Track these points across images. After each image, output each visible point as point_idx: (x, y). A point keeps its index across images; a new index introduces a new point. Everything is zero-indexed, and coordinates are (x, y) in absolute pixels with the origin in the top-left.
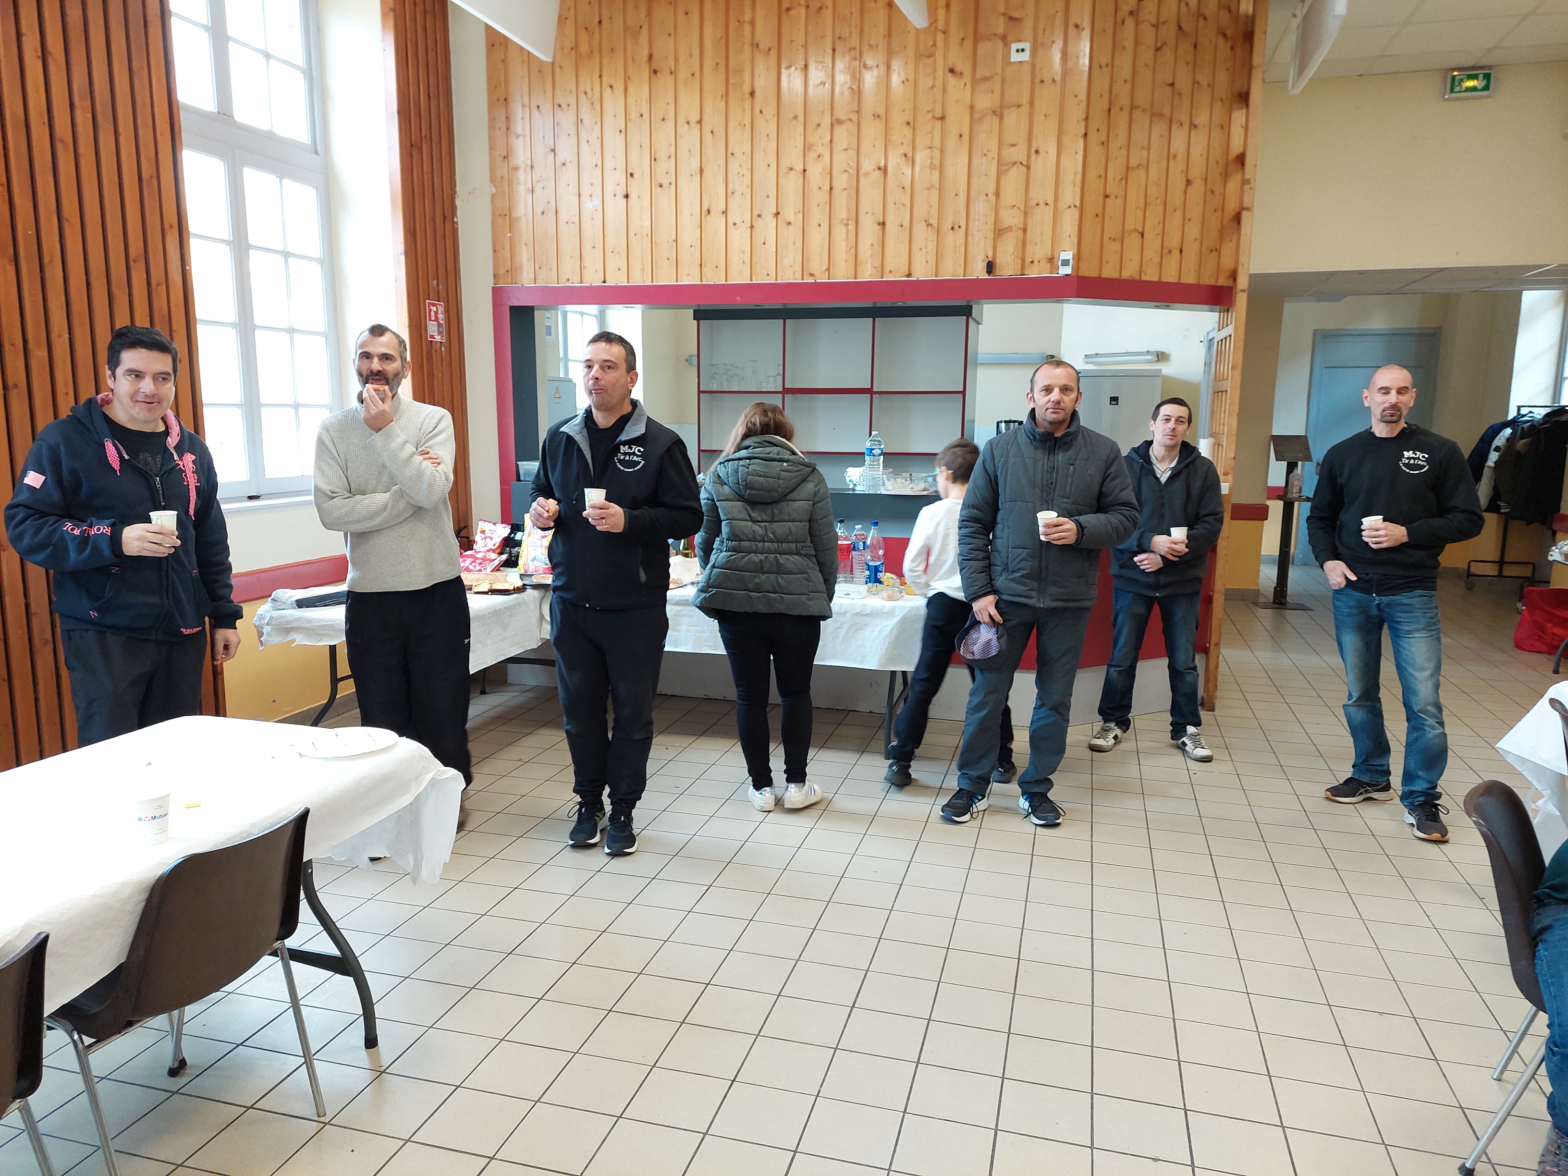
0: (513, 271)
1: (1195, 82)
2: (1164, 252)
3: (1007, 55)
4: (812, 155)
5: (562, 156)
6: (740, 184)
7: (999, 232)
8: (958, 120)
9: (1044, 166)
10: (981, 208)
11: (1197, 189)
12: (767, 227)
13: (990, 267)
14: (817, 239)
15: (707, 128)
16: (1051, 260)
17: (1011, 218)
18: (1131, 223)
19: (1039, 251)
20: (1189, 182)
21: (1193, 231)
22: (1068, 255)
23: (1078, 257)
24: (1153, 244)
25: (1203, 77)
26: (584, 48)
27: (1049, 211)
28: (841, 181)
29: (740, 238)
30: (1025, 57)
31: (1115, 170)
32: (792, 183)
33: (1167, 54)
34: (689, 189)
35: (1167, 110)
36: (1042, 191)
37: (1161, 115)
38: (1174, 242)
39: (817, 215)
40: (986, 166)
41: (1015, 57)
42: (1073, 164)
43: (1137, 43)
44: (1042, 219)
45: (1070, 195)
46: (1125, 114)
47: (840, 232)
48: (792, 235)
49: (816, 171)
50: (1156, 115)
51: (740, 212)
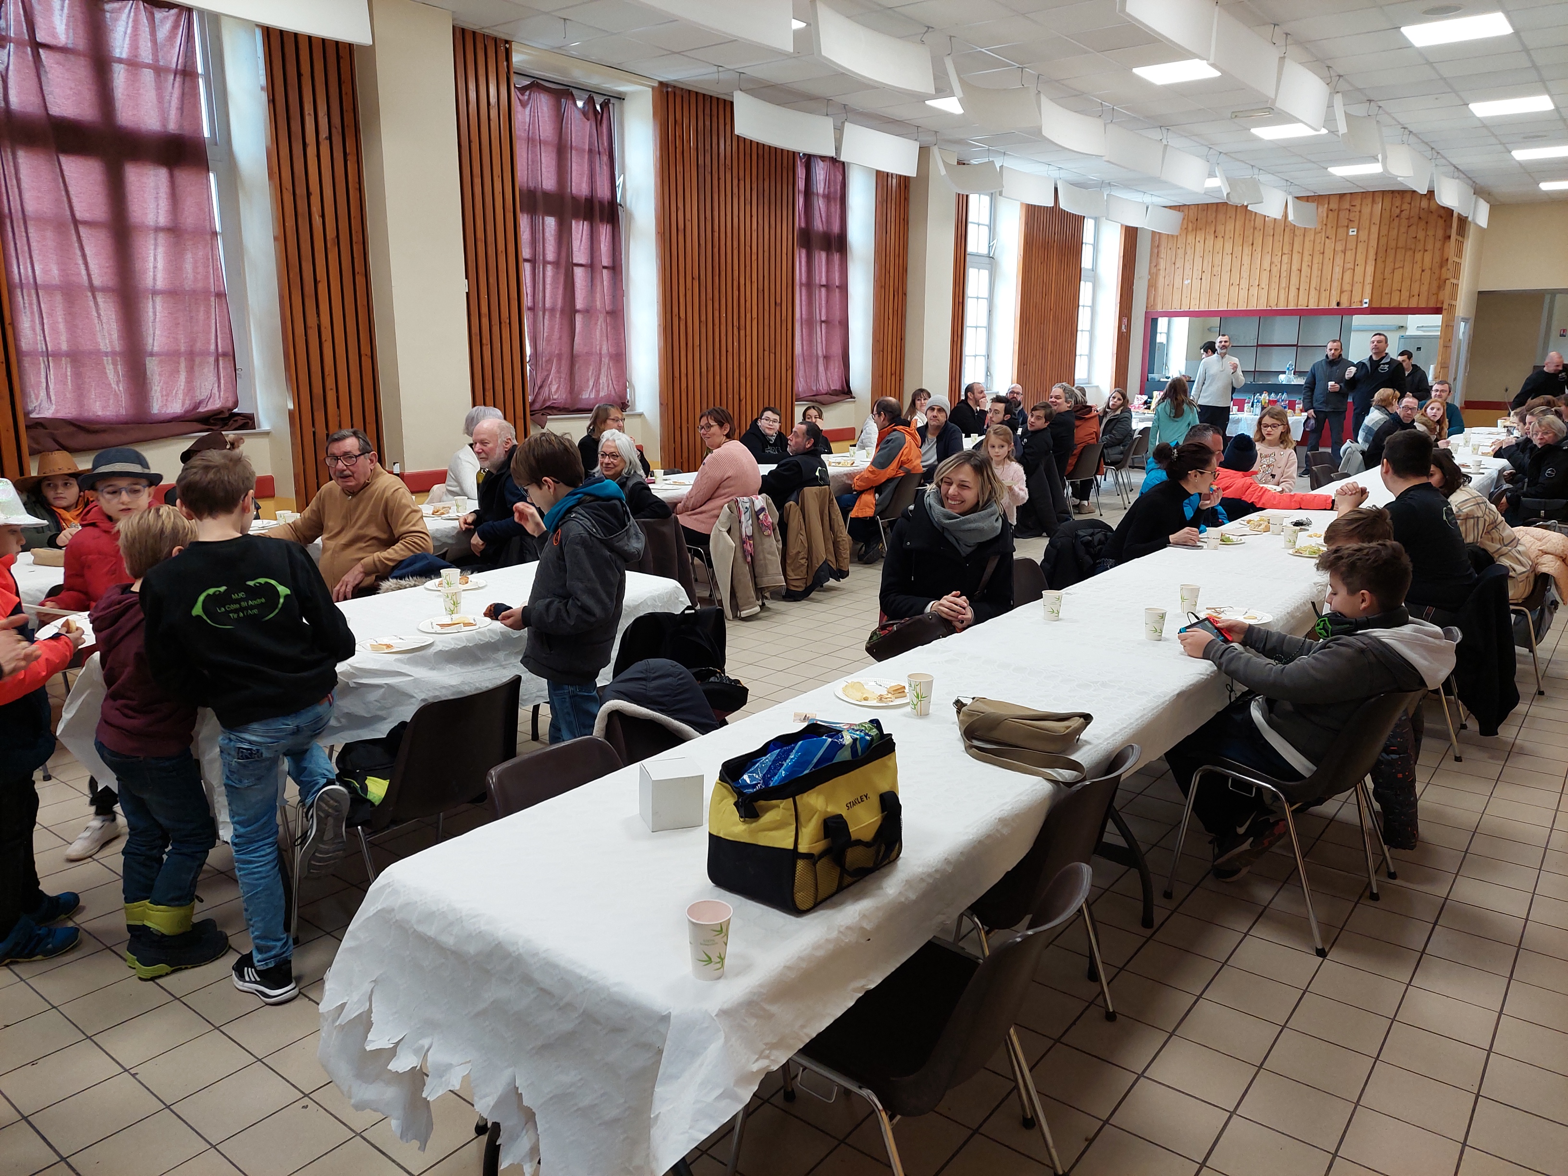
0: (1155, 305)
1: (1427, 236)
2: (1411, 296)
3: (1348, 233)
4: (1273, 266)
5: (1177, 266)
6: (1245, 274)
7: (1342, 292)
8: (1329, 253)
9: (1359, 270)
10: (1336, 284)
11: (1427, 273)
12: (1254, 291)
13: (1338, 304)
14: (1274, 294)
15: (1234, 256)
16: (1361, 302)
17: (1347, 287)
18: (1396, 286)
19: (1356, 298)
20: (1423, 271)
21: (1425, 288)
22: (1367, 300)
23: (1371, 301)
24: (1405, 293)
25: (1431, 233)
26: (1190, 228)
27: (1360, 286)
28: (1284, 274)
29: (1243, 294)
30: (1355, 233)
31: (1388, 270)
32: (1265, 275)
33: (1414, 228)
34: (1226, 276)
35: (1413, 247)
36: (1358, 277)
37: (1411, 249)
38: (1415, 292)
39: (1274, 286)
40: (1338, 270)
41: (1351, 233)
42: (1370, 269)
43: (1399, 226)
44: (1357, 288)
45: (1369, 279)
46: (1393, 251)
47: (1282, 292)
48: (1264, 293)
49: (1275, 270)
50: (1407, 249)
51: (1244, 284)
